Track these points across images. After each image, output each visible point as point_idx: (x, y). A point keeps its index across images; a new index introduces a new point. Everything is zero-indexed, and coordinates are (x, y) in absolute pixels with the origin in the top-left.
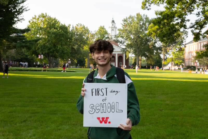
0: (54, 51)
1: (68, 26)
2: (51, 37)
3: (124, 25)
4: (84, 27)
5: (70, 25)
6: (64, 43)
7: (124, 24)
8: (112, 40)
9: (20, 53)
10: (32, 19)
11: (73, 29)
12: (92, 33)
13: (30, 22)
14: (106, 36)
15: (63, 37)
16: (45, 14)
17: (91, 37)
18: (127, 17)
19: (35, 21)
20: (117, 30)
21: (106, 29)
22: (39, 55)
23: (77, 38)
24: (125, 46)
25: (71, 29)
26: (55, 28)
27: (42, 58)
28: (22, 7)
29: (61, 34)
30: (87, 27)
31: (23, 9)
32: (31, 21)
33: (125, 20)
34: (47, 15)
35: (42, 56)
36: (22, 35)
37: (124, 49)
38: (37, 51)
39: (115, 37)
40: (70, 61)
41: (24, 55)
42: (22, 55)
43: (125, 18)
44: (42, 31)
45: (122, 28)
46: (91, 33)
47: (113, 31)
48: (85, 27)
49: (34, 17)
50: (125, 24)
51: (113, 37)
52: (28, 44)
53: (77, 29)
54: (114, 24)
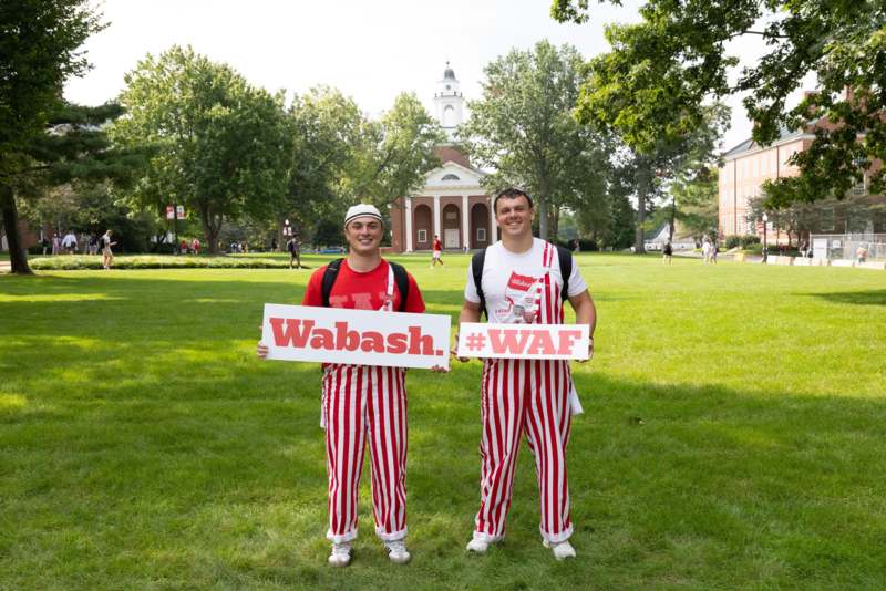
0: (224, 189)
1: (278, 96)
2: (212, 136)
3: (490, 88)
4: (340, 96)
5: (284, 91)
6: (263, 160)
7: (490, 85)
8: (445, 144)
9: (97, 201)
10: (136, 69)
11: (295, 105)
12: (369, 121)
13: (128, 79)
14: (424, 131)
15: (258, 134)
16: (185, 49)
17: (365, 134)
18: (500, 57)
19: (148, 76)
20: (465, 104)
21: (423, 105)
22: (168, 209)
23: (313, 139)
24: (497, 167)
25: (287, 106)
26: (225, 104)
27: (179, 218)
28: (82, 15)
29: (248, 126)
30: (350, 98)
31: (86, 24)
32: (135, 78)
33: (493, 70)
34: (196, 54)
35: (180, 209)
36: (92, 128)
37: (492, 176)
38: (161, 193)
39: (457, 134)
40: (290, 229)
41: (112, 206)
42: (105, 210)
43: (495, 61)
44: (177, 115)
45: (483, 100)
46: (365, 121)
47: (449, 110)
48: (344, 97)
49: (144, 62)
50: (492, 82)
51: (449, 133)
52: (118, 165)
53: (310, 105)
54: (452, 84)
